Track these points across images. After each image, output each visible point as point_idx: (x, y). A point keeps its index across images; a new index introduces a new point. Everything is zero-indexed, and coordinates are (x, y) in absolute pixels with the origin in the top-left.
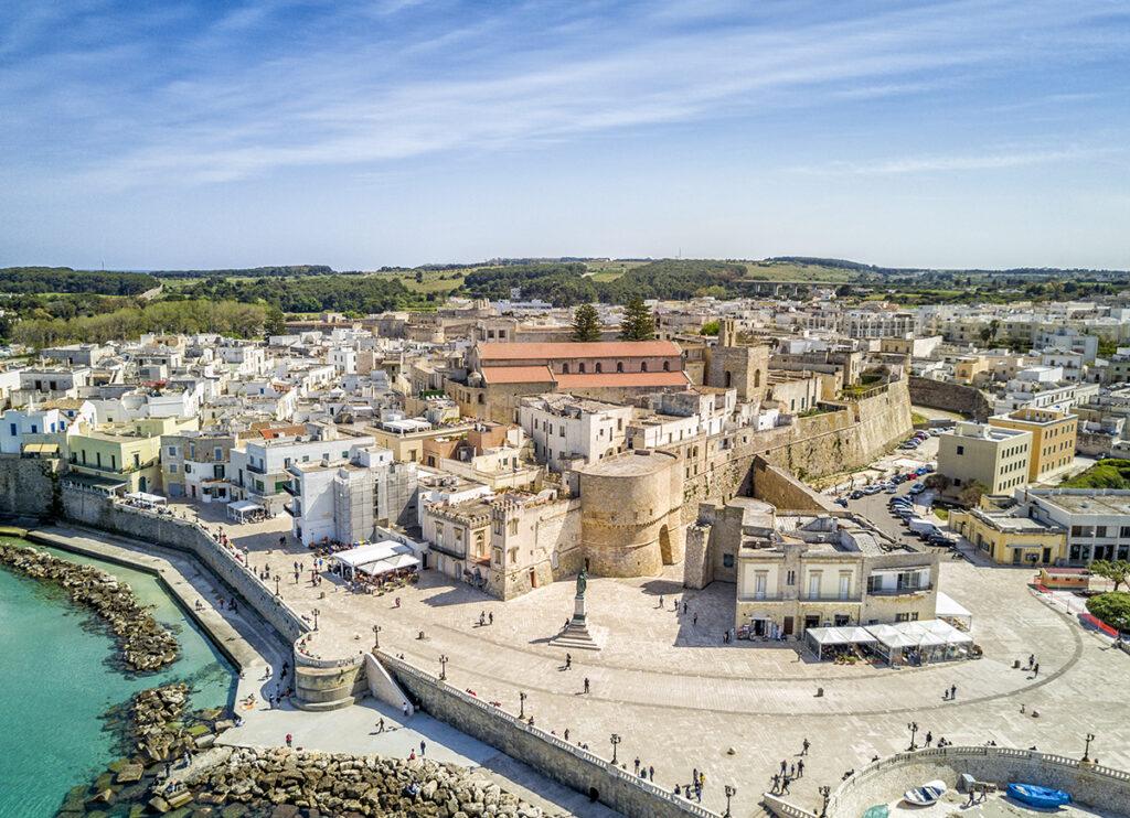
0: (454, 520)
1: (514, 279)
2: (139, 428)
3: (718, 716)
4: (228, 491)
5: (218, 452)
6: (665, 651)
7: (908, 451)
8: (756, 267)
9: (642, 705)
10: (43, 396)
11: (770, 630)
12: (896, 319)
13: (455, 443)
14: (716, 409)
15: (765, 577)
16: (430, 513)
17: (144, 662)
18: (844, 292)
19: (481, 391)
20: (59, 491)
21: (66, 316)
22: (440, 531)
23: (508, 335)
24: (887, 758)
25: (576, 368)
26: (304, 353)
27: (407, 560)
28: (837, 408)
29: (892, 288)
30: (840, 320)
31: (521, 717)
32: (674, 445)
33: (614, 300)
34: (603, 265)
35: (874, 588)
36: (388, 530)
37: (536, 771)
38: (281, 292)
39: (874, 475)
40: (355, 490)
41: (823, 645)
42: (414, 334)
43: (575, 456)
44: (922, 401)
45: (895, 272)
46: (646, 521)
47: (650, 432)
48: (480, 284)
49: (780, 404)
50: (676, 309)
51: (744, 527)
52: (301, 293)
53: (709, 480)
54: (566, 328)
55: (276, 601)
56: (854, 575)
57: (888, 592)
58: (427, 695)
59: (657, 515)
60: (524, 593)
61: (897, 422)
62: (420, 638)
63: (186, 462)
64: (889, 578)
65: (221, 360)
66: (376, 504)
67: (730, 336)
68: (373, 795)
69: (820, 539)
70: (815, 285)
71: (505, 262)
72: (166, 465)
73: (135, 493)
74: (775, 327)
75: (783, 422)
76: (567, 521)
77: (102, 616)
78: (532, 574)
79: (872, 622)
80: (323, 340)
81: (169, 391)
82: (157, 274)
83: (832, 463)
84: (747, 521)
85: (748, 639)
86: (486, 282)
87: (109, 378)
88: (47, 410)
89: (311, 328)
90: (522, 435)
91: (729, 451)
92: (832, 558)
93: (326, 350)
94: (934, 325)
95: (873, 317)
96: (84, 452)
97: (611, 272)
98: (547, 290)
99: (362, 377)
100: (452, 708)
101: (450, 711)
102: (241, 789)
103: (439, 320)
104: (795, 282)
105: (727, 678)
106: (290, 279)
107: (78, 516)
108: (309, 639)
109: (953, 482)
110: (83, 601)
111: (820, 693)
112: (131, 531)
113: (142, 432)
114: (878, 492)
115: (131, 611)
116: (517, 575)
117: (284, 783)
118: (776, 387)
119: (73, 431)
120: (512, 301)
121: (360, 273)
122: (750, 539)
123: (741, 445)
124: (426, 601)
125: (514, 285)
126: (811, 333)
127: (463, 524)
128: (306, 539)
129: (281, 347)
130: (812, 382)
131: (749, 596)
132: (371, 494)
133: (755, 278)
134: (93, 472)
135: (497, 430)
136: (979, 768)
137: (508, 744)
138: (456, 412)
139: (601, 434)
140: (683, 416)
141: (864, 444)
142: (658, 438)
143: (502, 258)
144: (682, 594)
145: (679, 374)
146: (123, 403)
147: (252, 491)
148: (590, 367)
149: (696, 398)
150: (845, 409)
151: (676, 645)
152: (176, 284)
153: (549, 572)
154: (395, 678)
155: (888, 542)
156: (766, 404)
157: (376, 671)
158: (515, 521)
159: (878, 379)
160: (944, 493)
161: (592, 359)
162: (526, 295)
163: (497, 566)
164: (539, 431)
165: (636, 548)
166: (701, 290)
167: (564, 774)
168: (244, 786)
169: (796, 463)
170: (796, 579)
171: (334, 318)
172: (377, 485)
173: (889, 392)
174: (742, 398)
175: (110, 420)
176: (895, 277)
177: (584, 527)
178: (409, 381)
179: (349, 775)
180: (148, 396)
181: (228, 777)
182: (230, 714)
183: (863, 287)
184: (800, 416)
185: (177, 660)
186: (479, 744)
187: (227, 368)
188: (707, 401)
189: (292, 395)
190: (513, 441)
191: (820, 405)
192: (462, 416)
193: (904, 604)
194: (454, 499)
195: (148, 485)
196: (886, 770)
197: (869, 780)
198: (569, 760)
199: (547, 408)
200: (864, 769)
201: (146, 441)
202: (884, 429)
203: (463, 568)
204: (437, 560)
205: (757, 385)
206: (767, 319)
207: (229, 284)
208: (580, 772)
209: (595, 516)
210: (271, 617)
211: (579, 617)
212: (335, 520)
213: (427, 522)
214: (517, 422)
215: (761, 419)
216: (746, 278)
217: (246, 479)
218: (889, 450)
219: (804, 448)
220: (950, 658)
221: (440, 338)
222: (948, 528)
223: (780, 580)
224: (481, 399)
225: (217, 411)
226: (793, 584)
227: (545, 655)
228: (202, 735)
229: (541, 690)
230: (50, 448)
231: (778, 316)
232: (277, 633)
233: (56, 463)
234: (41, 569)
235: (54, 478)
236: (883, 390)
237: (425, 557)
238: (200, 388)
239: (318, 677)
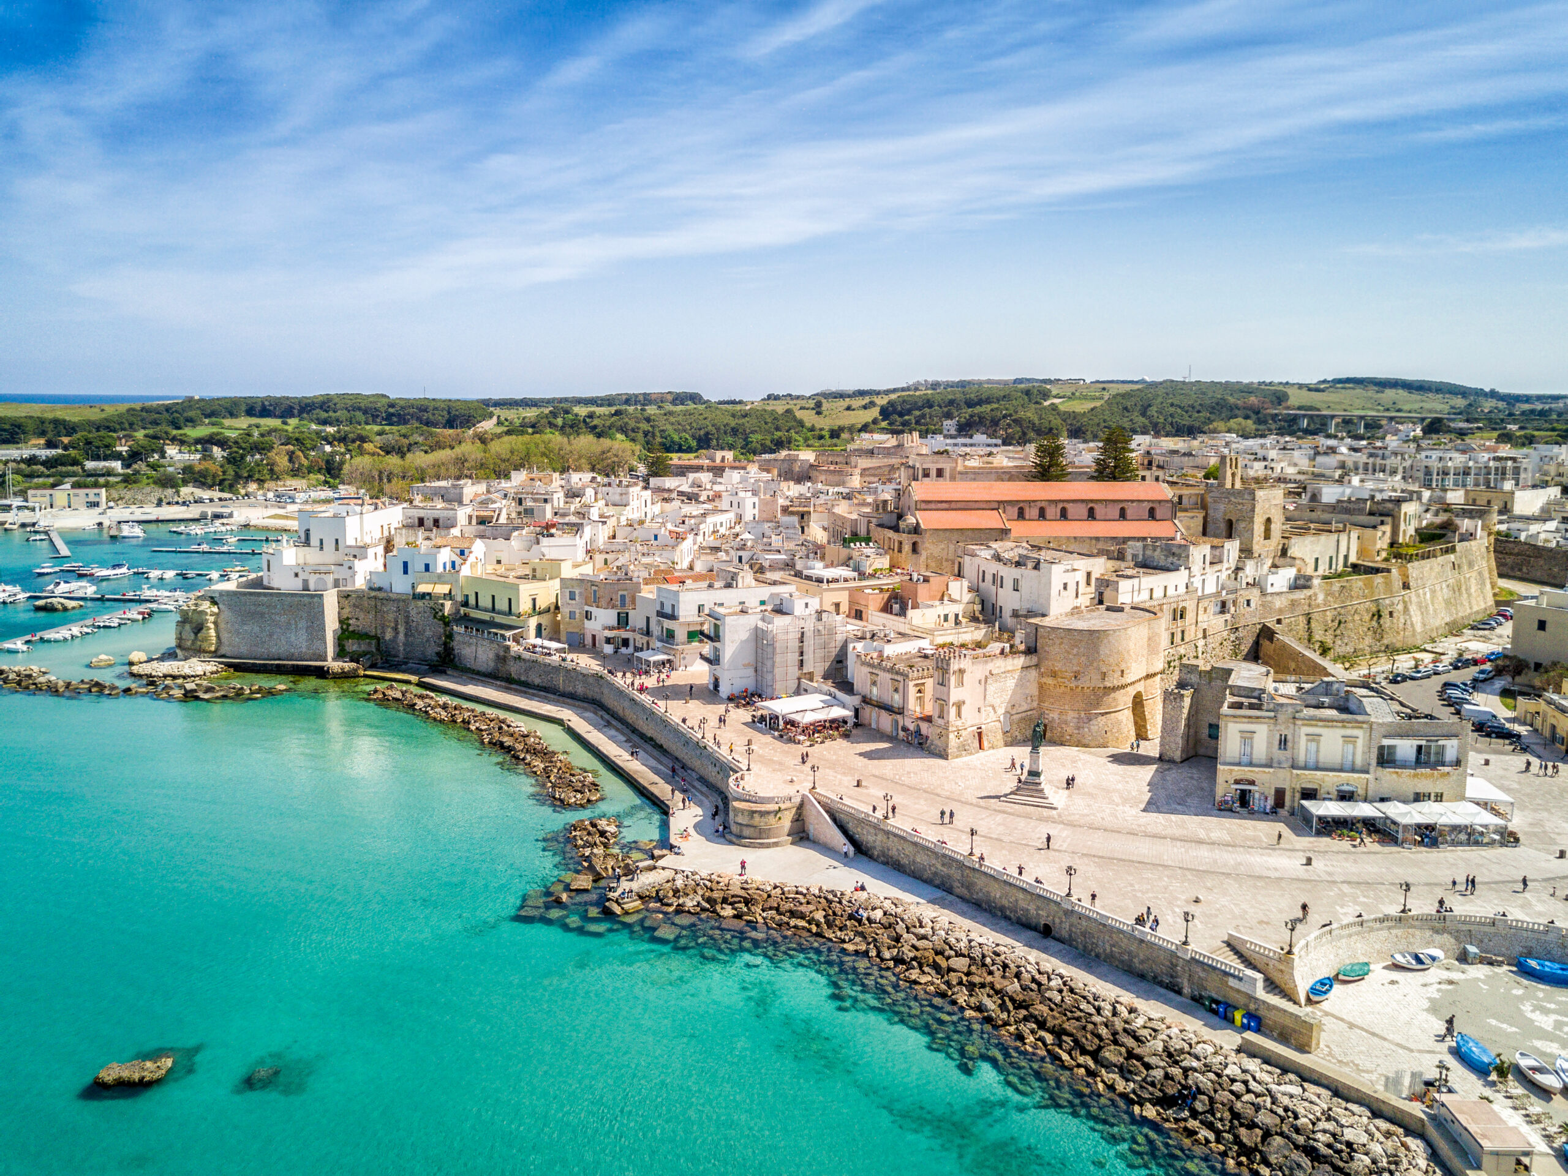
0: (891, 670)
1: (949, 408)
2: (534, 570)
3: (1187, 873)
4: (631, 642)
5: (623, 597)
6: (1133, 815)
7: (1481, 633)
8: (1304, 392)
9: (1102, 857)
10: (427, 534)
11: (1257, 801)
12: (1491, 464)
13: (887, 595)
14: (1211, 563)
15: (1252, 738)
16: (863, 663)
17: (570, 798)
18: (1434, 427)
19: (915, 538)
20: (450, 636)
21: (402, 453)
22: (874, 683)
23: (947, 473)
24: (1372, 917)
25: (1035, 512)
26: (691, 498)
27: (837, 712)
28: (1377, 571)
29: (1515, 422)
30: (1408, 463)
31: (971, 854)
32: (1155, 603)
33: (1089, 435)
34: (1075, 389)
35: (1386, 758)
36: (815, 684)
37: (985, 910)
38: (645, 426)
39: (1427, 658)
40: (780, 637)
41: (1320, 818)
42: (823, 478)
43: (1031, 613)
44: (1518, 573)
45: (1528, 399)
46: (1116, 683)
47: (1124, 585)
48: (901, 415)
49: (1298, 562)
50: (1175, 448)
51: (1231, 687)
52: (669, 427)
53: (1200, 650)
54: (1022, 467)
55: (701, 745)
56: (1360, 743)
57: (1404, 766)
58: (867, 837)
59: (1129, 678)
60: (971, 754)
61: (1469, 595)
62: (858, 786)
63: (587, 608)
64: (1406, 748)
65: (603, 502)
66: (802, 654)
67: (1233, 475)
68: (819, 916)
69: (1323, 703)
70: (1391, 419)
71: (935, 385)
72: (565, 610)
73: (532, 639)
74: (1313, 473)
75: (1301, 583)
76: (1020, 679)
77: (517, 758)
78: (980, 734)
79: (1382, 800)
80: (714, 483)
81: (560, 533)
82: (487, 403)
83: (1368, 640)
84: (1234, 680)
85: (1231, 810)
86: (909, 412)
87: (492, 517)
88: (440, 547)
89: (699, 469)
90: (965, 589)
91: (1228, 616)
92: (1332, 721)
93: (718, 496)
94: (1553, 472)
95: (1457, 460)
96: (477, 594)
97: (1085, 398)
98: (995, 423)
99: (769, 524)
100: (895, 849)
101: (893, 852)
102: (689, 903)
103: (853, 459)
104: (1362, 413)
105: (1200, 842)
106: (651, 410)
107: (470, 663)
108: (742, 779)
109: (1532, 666)
110: (495, 744)
111: (1309, 861)
112: (530, 680)
113: (538, 575)
114: (1428, 677)
115: (546, 754)
116: (963, 733)
117: (731, 900)
118: (1293, 541)
119: (465, 571)
120: (945, 437)
121: (740, 402)
122: (1236, 699)
123: (1243, 609)
124: (861, 754)
125: (949, 416)
126: (1362, 481)
127: (902, 674)
128: (725, 690)
129: (664, 490)
130: (1344, 537)
131: (1231, 760)
132: (797, 644)
133: (1299, 408)
134: (486, 616)
135: (935, 580)
136: (1486, 940)
137: (956, 884)
138: (884, 562)
139: (1065, 588)
140: (1168, 570)
141: (1416, 618)
142: (1136, 594)
143: (930, 379)
144: (1156, 766)
145: (1168, 524)
146: (513, 543)
147: (662, 641)
148: (1052, 512)
149: (1185, 548)
150: (1389, 571)
151: (1144, 810)
152: (511, 414)
153: (1000, 736)
154: (835, 820)
155: (1409, 711)
156: (1278, 561)
157: (814, 812)
158: (961, 671)
159: (1443, 536)
160: (1518, 679)
161: (1056, 502)
162: (965, 429)
163: (940, 721)
164: (988, 584)
165: (1102, 714)
166: (1220, 425)
167: (1016, 912)
168: (692, 900)
169: (1318, 635)
170: (1289, 744)
171: (723, 458)
172: (803, 633)
173: (1458, 554)
174: (1246, 552)
175: (499, 562)
176: (1526, 407)
177: (1041, 687)
178: (825, 529)
179: (794, 899)
180: (540, 537)
181: (676, 892)
182: (665, 843)
183: (1468, 421)
184: (1325, 578)
185: (602, 799)
186: (925, 886)
187: (610, 511)
188: (1200, 552)
189: (687, 544)
190: (955, 595)
191: (1355, 566)
192: (892, 566)
193: (1424, 780)
194: (890, 650)
195: (544, 633)
196: (1372, 930)
197: (1350, 936)
198: (1021, 895)
199: (998, 558)
200: (1345, 922)
201: (543, 584)
202: (1448, 602)
203: (901, 724)
204: (871, 715)
205: (1267, 536)
206: (1304, 464)
207: (576, 415)
208: (1032, 908)
209: (1054, 675)
210: (696, 763)
211: (1035, 774)
212: (756, 671)
213: (857, 674)
214: (959, 575)
215: (1271, 579)
216: (1288, 408)
217: (655, 629)
218: (1454, 629)
219: (1329, 619)
220: (1477, 843)
221: (856, 482)
222: (1513, 720)
223: (1269, 744)
224: (915, 548)
225: (610, 557)
226: (1285, 749)
227: (995, 810)
228: (641, 861)
229: (991, 838)
230: (442, 589)
231: (1319, 459)
232: (702, 780)
233: (448, 605)
234: (444, 714)
235: (446, 622)
236: (1447, 551)
237: (857, 711)
238: (588, 530)
239: (756, 812)
